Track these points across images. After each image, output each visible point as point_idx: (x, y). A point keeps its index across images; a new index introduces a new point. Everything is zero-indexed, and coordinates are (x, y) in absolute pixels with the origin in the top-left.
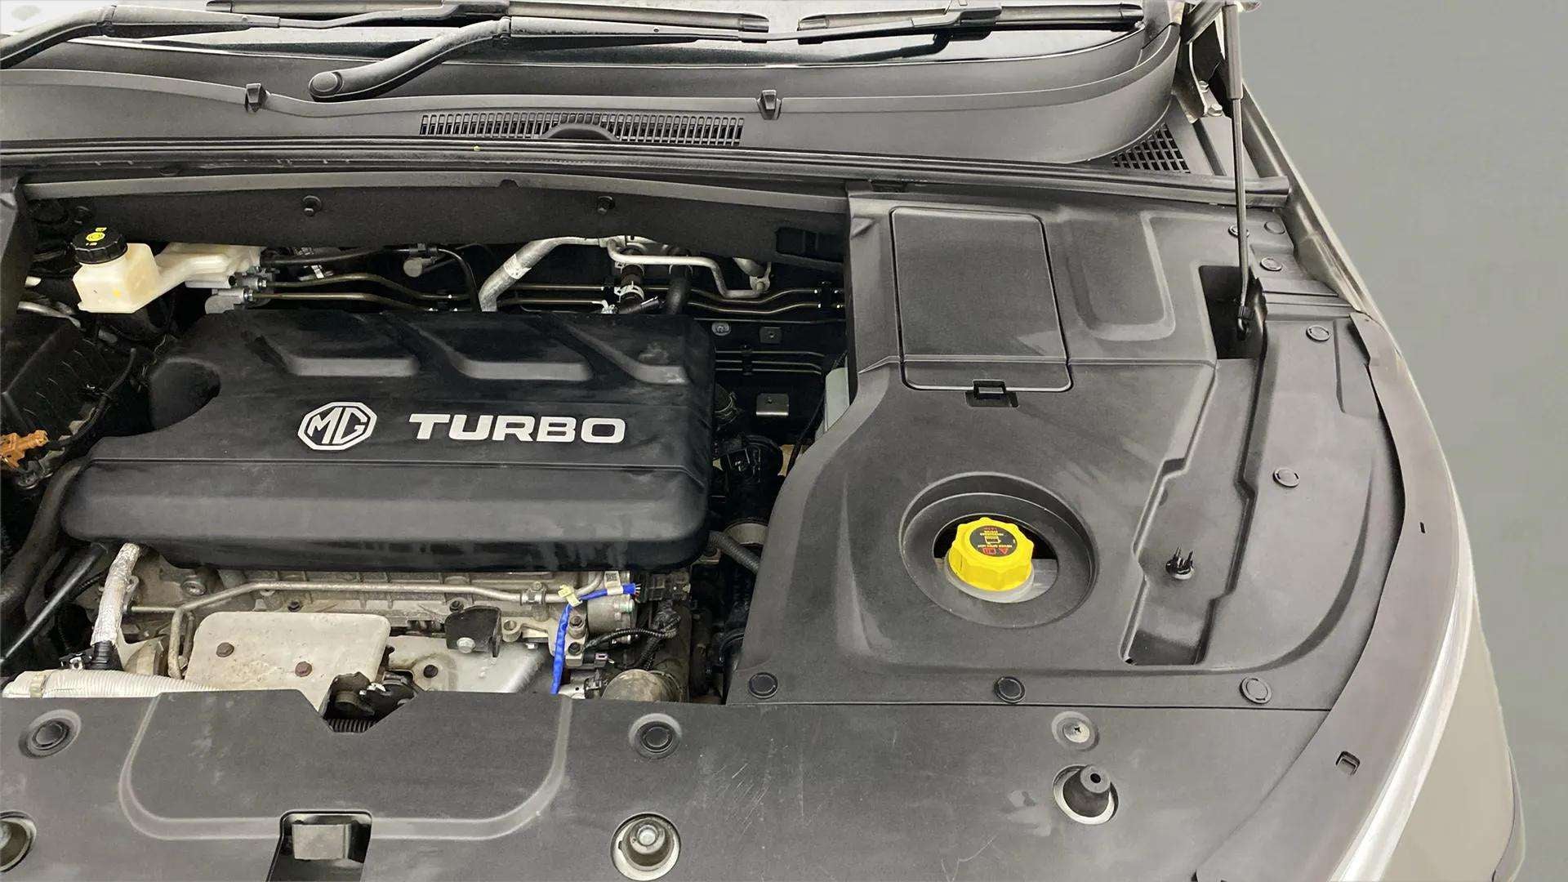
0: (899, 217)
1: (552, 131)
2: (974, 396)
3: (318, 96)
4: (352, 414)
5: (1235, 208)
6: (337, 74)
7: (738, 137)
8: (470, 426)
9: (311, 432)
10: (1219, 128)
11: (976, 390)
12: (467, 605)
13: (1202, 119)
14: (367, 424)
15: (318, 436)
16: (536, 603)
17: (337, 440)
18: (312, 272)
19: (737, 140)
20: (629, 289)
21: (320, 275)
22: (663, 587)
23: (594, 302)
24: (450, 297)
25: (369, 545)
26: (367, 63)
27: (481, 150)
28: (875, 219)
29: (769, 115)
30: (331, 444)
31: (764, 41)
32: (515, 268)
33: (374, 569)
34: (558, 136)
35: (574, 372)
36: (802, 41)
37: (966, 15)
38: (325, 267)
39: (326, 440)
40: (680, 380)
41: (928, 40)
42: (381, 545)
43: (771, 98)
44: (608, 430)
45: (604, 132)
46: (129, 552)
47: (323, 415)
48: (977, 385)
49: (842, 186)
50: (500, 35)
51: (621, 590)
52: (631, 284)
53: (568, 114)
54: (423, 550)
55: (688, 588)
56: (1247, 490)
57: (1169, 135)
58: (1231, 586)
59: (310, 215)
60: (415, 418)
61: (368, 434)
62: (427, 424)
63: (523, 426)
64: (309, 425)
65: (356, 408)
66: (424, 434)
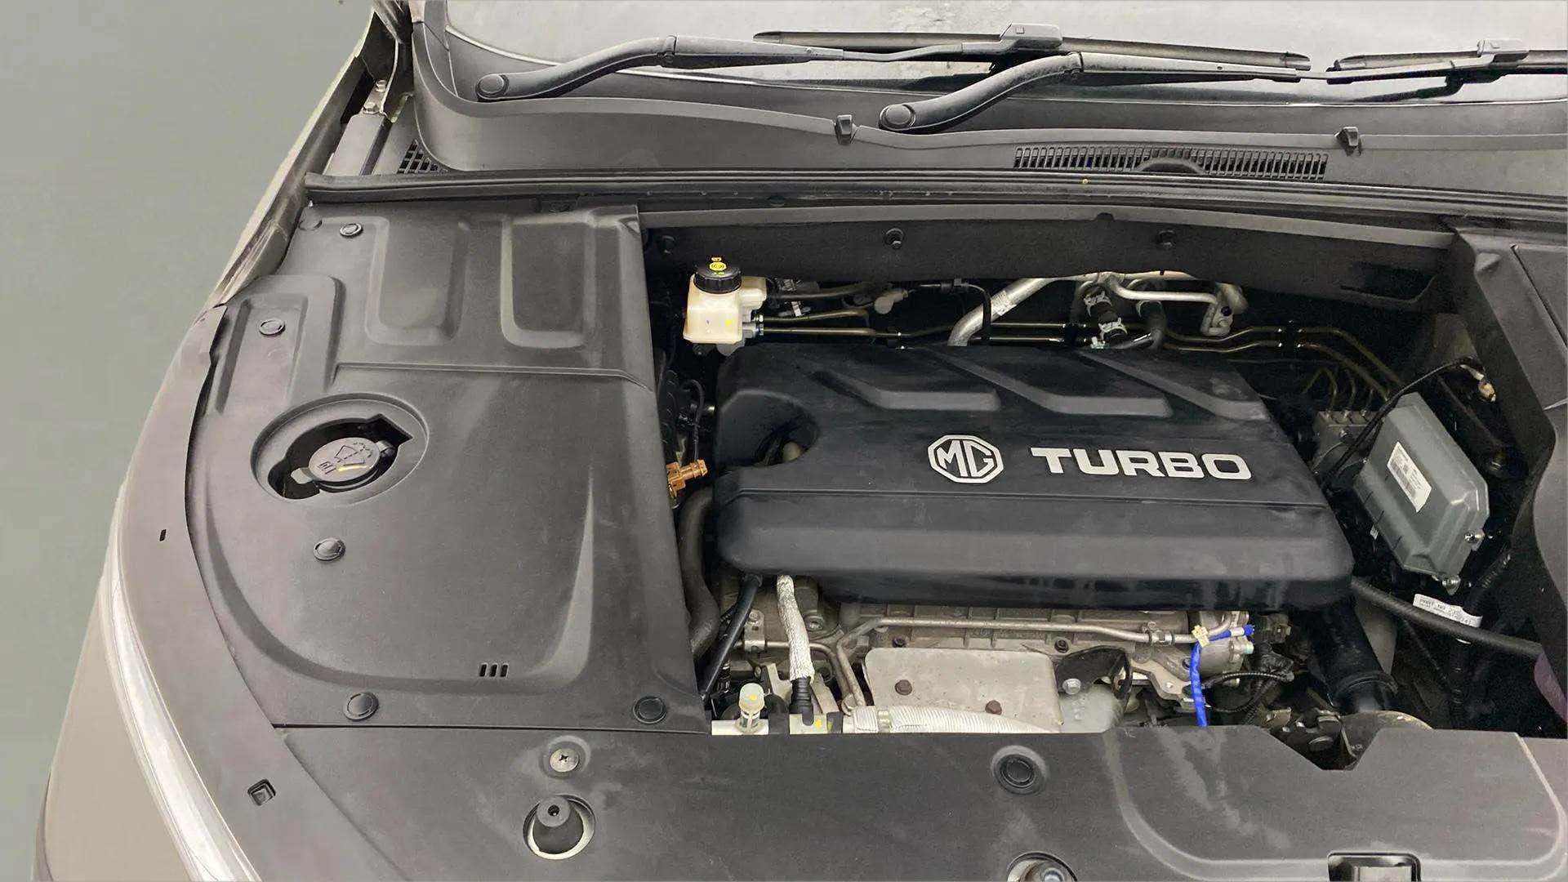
0: (1522, 252)
1: (1144, 165)
3: (886, 125)
4: (972, 447)
6: (905, 105)
7: (1322, 172)
8: (1096, 461)
9: (943, 464)
12: (1074, 648)
14: (993, 456)
15: (954, 469)
16: (1167, 643)
17: (974, 473)
18: (791, 308)
19: (1321, 176)
20: (1116, 325)
21: (798, 312)
22: (1268, 629)
24: (899, 334)
25: (1034, 581)
26: (932, 98)
27: (1089, 183)
28: (1501, 255)
29: (1349, 150)
30: (970, 476)
31: (1297, 80)
32: (1004, 304)
33: (1031, 606)
34: (1149, 170)
35: (1156, 407)
36: (1331, 81)
37: (1498, 57)
38: (804, 304)
39: (963, 472)
40: (1264, 416)
44: (1232, 467)
45: (1194, 167)
46: (786, 585)
47: (945, 448)
49: (1445, 223)
50: (1074, 70)
51: (1241, 631)
52: (1116, 320)
53: (1159, 150)
54: (1087, 586)
55: (1288, 631)
59: (895, 248)
60: (1037, 452)
61: (1000, 468)
62: (1054, 457)
63: (1145, 461)
64: (938, 457)
65: (972, 442)
66: (1056, 468)
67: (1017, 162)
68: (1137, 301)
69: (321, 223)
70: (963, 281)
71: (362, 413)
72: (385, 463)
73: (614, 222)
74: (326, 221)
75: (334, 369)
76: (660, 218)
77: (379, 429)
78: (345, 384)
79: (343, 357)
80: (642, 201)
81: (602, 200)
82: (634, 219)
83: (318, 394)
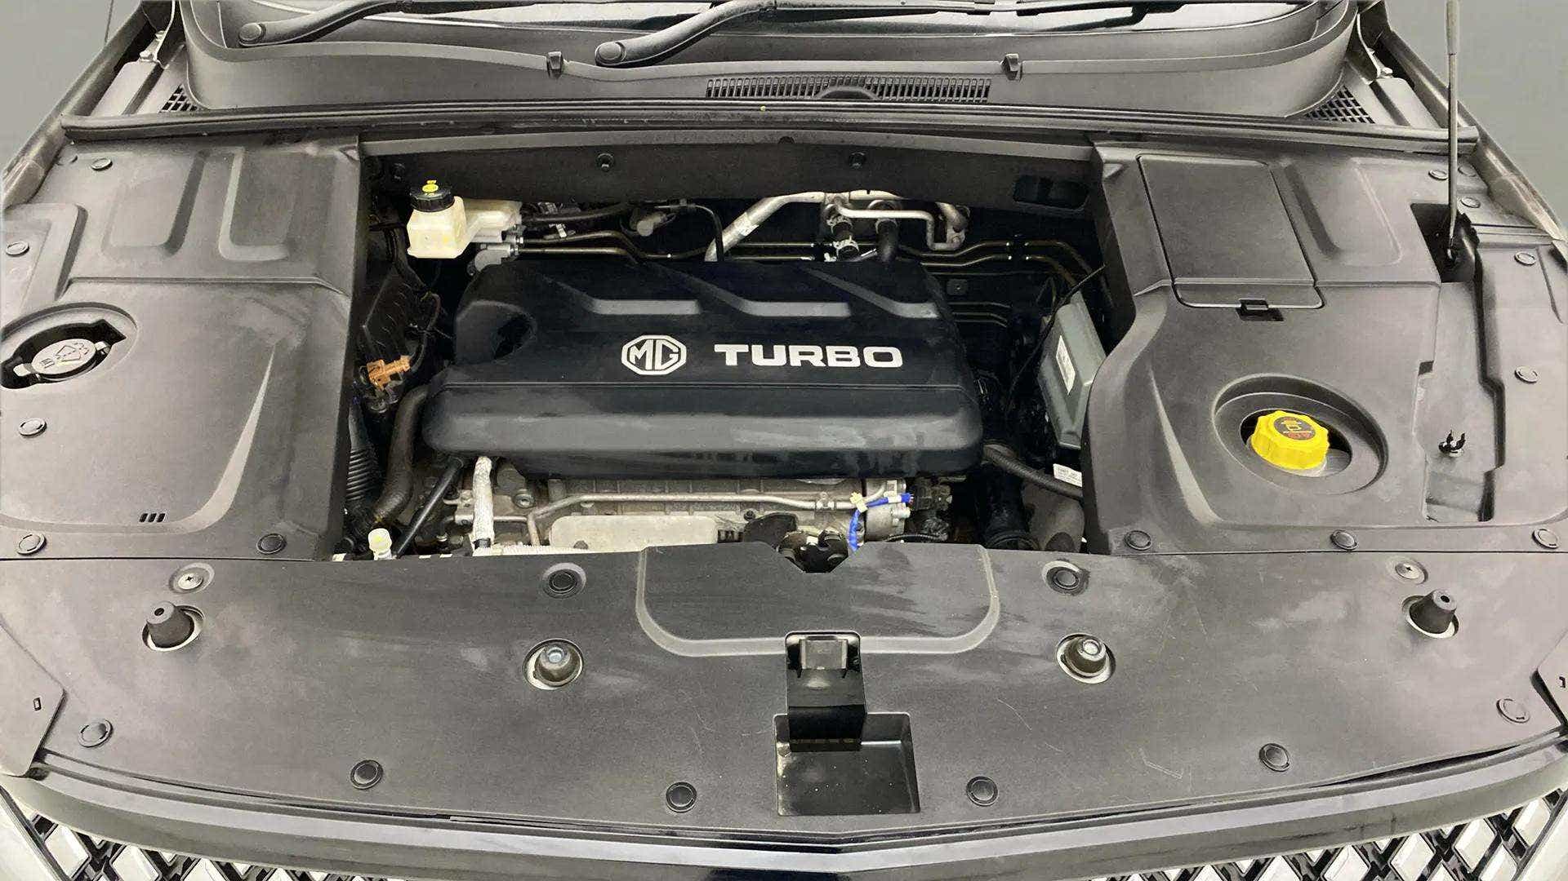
0: (1146, 161)
1: (824, 93)
2: (1242, 312)
3: (601, 61)
4: (664, 346)
6: (619, 44)
7: (986, 95)
8: (768, 354)
9: (633, 359)
10: (1396, 88)
11: (1243, 307)
12: (759, 515)
13: (1378, 81)
14: (679, 353)
15: (641, 363)
16: (830, 509)
17: (658, 365)
18: (555, 231)
19: (985, 99)
20: (848, 243)
21: (563, 234)
22: (930, 497)
23: (803, 258)
24: (669, 256)
25: (700, 455)
26: (644, 35)
27: (767, 110)
28: (1125, 165)
29: (1011, 75)
30: (653, 369)
31: (987, 13)
32: (745, 225)
33: (701, 477)
34: (829, 97)
35: (839, 310)
36: (1021, 13)
38: (569, 226)
39: (648, 365)
40: (933, 315)
41: (1127, 12)
42: (709, 454)
43: (1014, 61)
44: (888, 357)
45: (869, 93)
46: (484, 466)
47: (639, 346)
48: (1244, 303)
49: (1086, 138)
50: (767, 8)
51: (899, 499)
52: (848, 238)
53: (835, 79)
54: (745, 459)
55: (950, 499)
56: (1494, 388)
57: (1350, 96)
58: (1500, 459)
59: (606, 171)
60: (719, 348)
61: (683, 361)
62: (731, 353)
63: (812, 354)
64: (629, 354)
65: (664, 340)
66: (731, 361)
67: (709, 92)
68: (875, 220)
69: (76, 159)
70: (689, 202)
71: (88, 318)
72: (98, 357)
73: (335, 152)
74: (81, 156)
75: (65, 282)
76: (380, 147)
77: (103, 333)
78: (71, 296)
79: (71, 275)
80: (364, 132)
81: (327, 133)
82: (354, 148)
83: (49, 302)
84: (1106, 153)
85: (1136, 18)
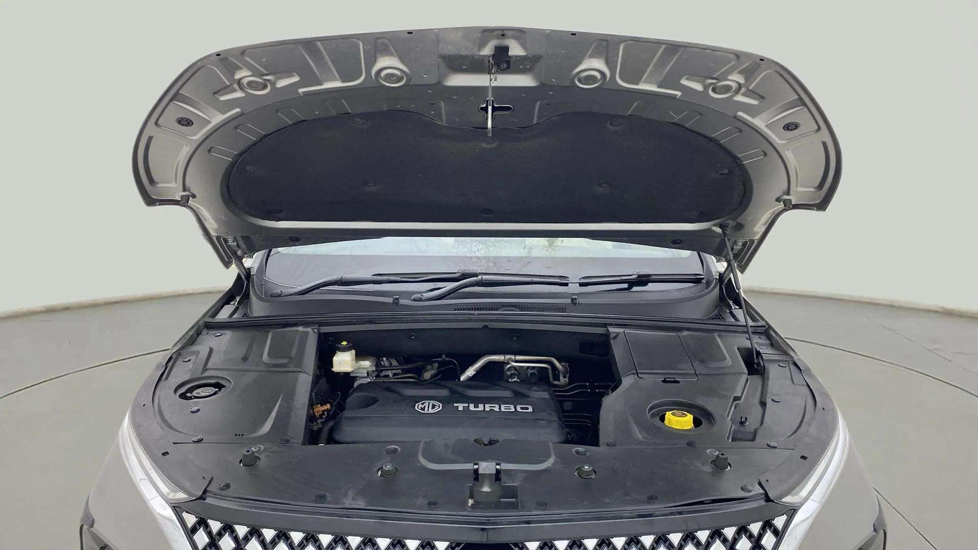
0: (627, 333)
1: (500, 310)
2: (664, 381)
3: (415, 300)
4: (433, 404)
5: (747, 332)
6: (421, 295)
7: (565, 311)
8: (476, 407)
9: (419, 408)
10: (739, 313)
11: (665, 380)
13: (732, 310)
14: (439, 406)
15: (423, 409)
17: (430, 409)
20: (515, 379)
21: (391, 376)
26: (430, 293)
27: (478, 315)
28: (618, 334)
29: (575, 305)
30: (428, 411)
32: (470, 372)
35: (509, 394)
39: (426, 409)
40: (547, 397)
41: (626, 286)
43: (576, 299)
44: (526, 409)
45: (517, 310)
47: (423, 404)
48: (665, 378)
49: (605, 325)
52: (515, 377)
53: (505, 305)
56: (763, 404)
57: (721, 316)
58: (762, 423)
59: (413, 339)
60: (455, 405)
61: (441, 408)
62: (461, 407)
63: (495, 407)
64: (418, 407)
65: (432, 402)
66: (461, 408)
67: (455, 309)
69: (208, 333)
70: (446, 357)
71: (213, 381)
72: (215, 393)
73: (309, 329)
74: (210, 333)
75: (205, 369)
76: (325, 329)
77: (219, 386)
78: (207, 374)
79: (208, 367)
80: (321, 324)
81: (306, 324)
82: (315, 328)
83: (198, 375)
84: (611, 329)
85: (629, 288)
